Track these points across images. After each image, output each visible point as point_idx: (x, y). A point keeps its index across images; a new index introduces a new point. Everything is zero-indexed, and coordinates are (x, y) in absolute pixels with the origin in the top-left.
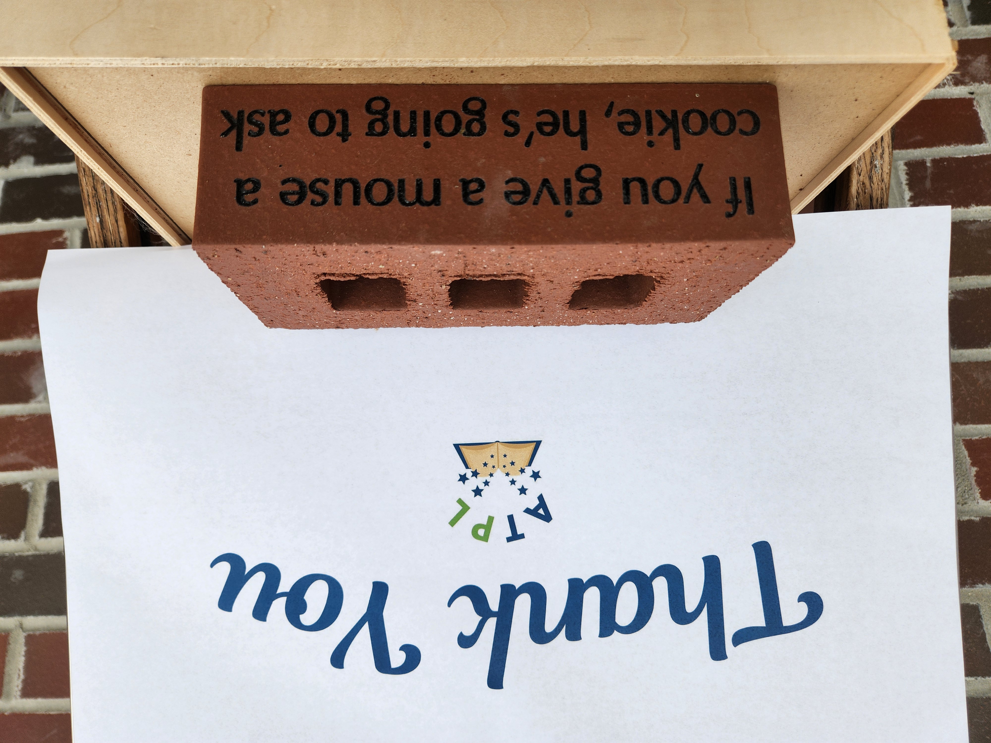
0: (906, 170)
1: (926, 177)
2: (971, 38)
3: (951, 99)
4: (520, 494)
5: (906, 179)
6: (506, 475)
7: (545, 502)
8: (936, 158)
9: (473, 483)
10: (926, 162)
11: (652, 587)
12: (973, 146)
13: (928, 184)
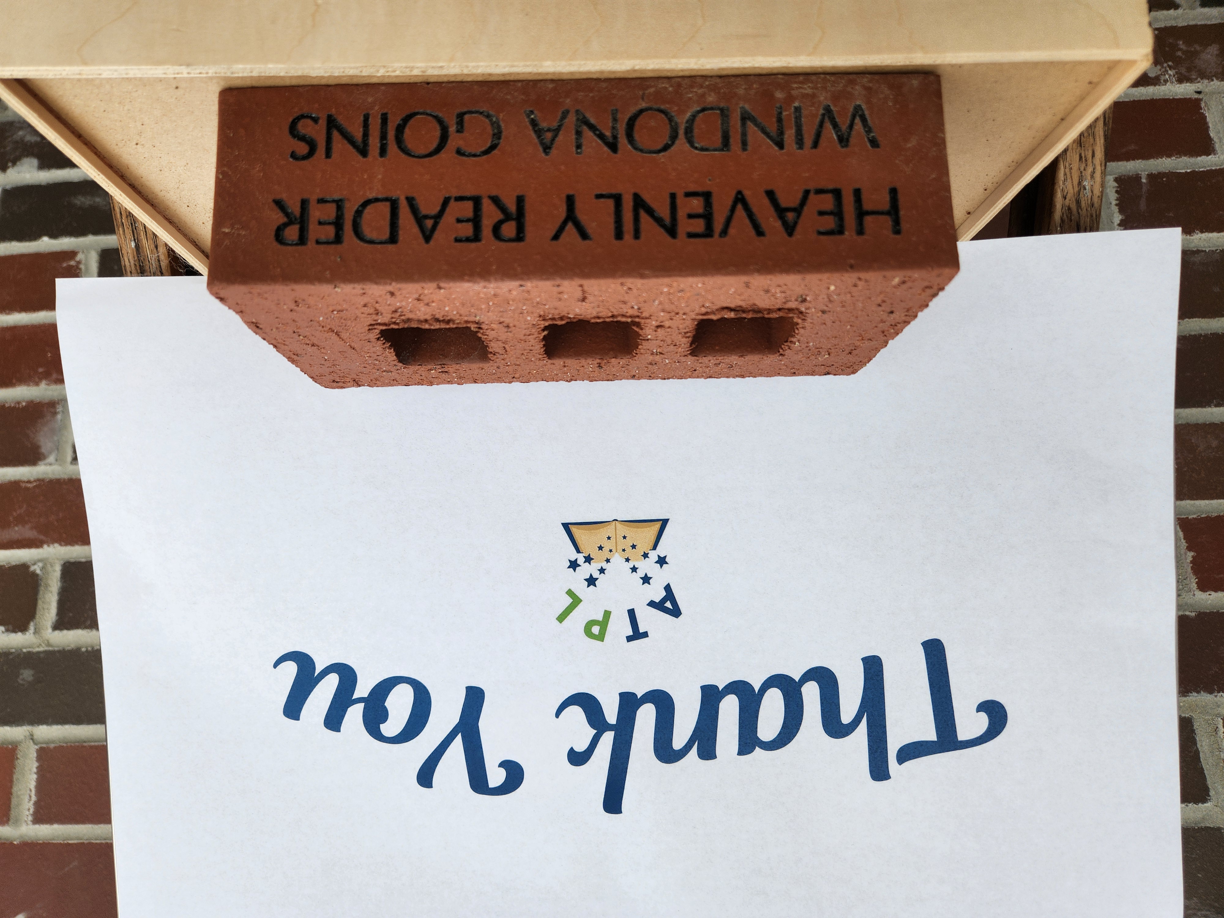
0: (1116, 187)
1: (1141, 196)
2: (1200, 23)
3: (1174, 99)
4: (643, 584)
5: (1116, 198)
6: (626, 561)
7: (673, 594)
8: (1154, 172)
9: (585, 570)
10: (1141, 177)
11: (801, 694)
12: (1199, 158)
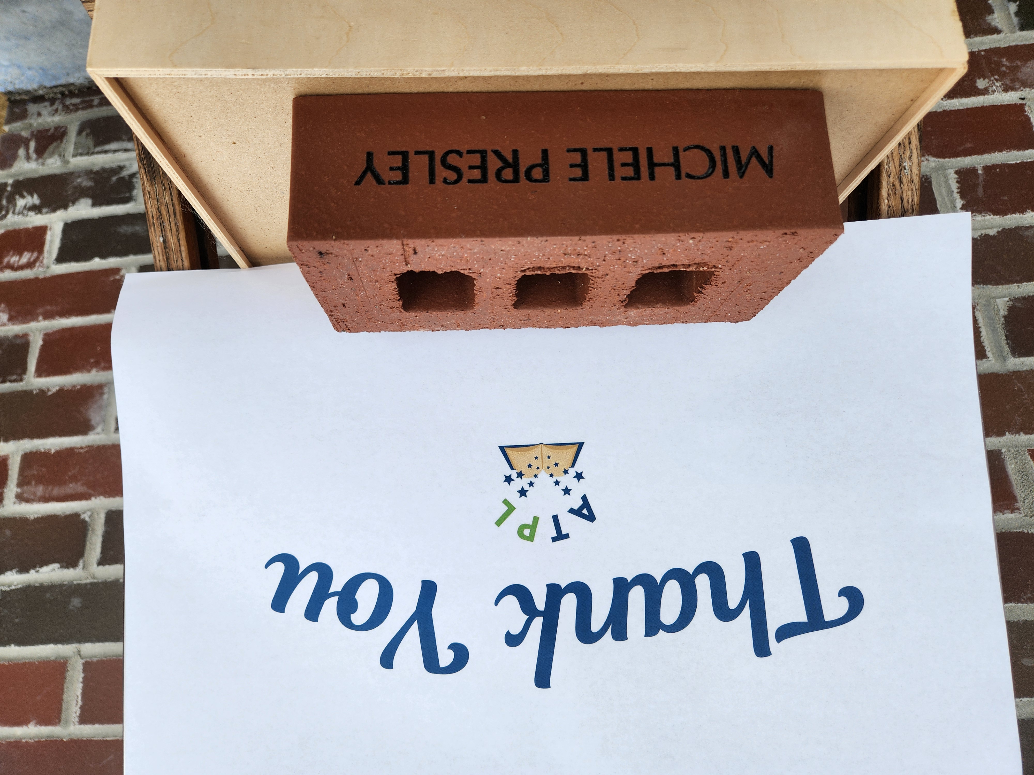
0: (956, 178)
1: (978, 184)
2: (1019, 44)
3: (1001, 105)
4: (564, 494)
5: (957, 187)
6: (550, 476)
7: (589, 503)
8: (988, 165)
9: (518, 484)
10: (977, 170)
11: (694, 584)
12: (1027, 151)
13: (980, 192)
